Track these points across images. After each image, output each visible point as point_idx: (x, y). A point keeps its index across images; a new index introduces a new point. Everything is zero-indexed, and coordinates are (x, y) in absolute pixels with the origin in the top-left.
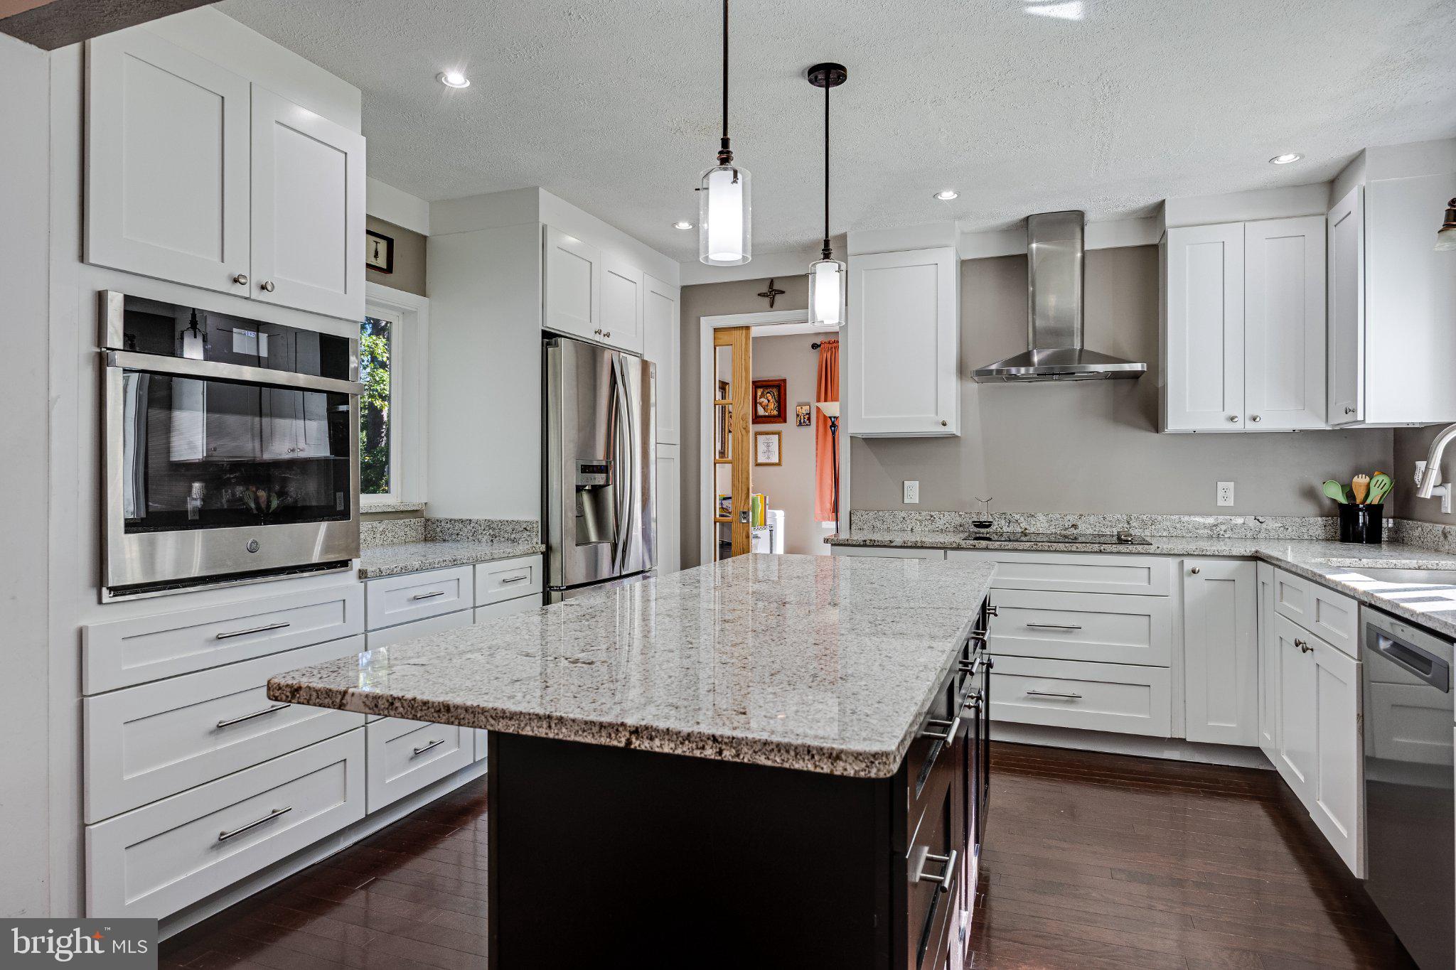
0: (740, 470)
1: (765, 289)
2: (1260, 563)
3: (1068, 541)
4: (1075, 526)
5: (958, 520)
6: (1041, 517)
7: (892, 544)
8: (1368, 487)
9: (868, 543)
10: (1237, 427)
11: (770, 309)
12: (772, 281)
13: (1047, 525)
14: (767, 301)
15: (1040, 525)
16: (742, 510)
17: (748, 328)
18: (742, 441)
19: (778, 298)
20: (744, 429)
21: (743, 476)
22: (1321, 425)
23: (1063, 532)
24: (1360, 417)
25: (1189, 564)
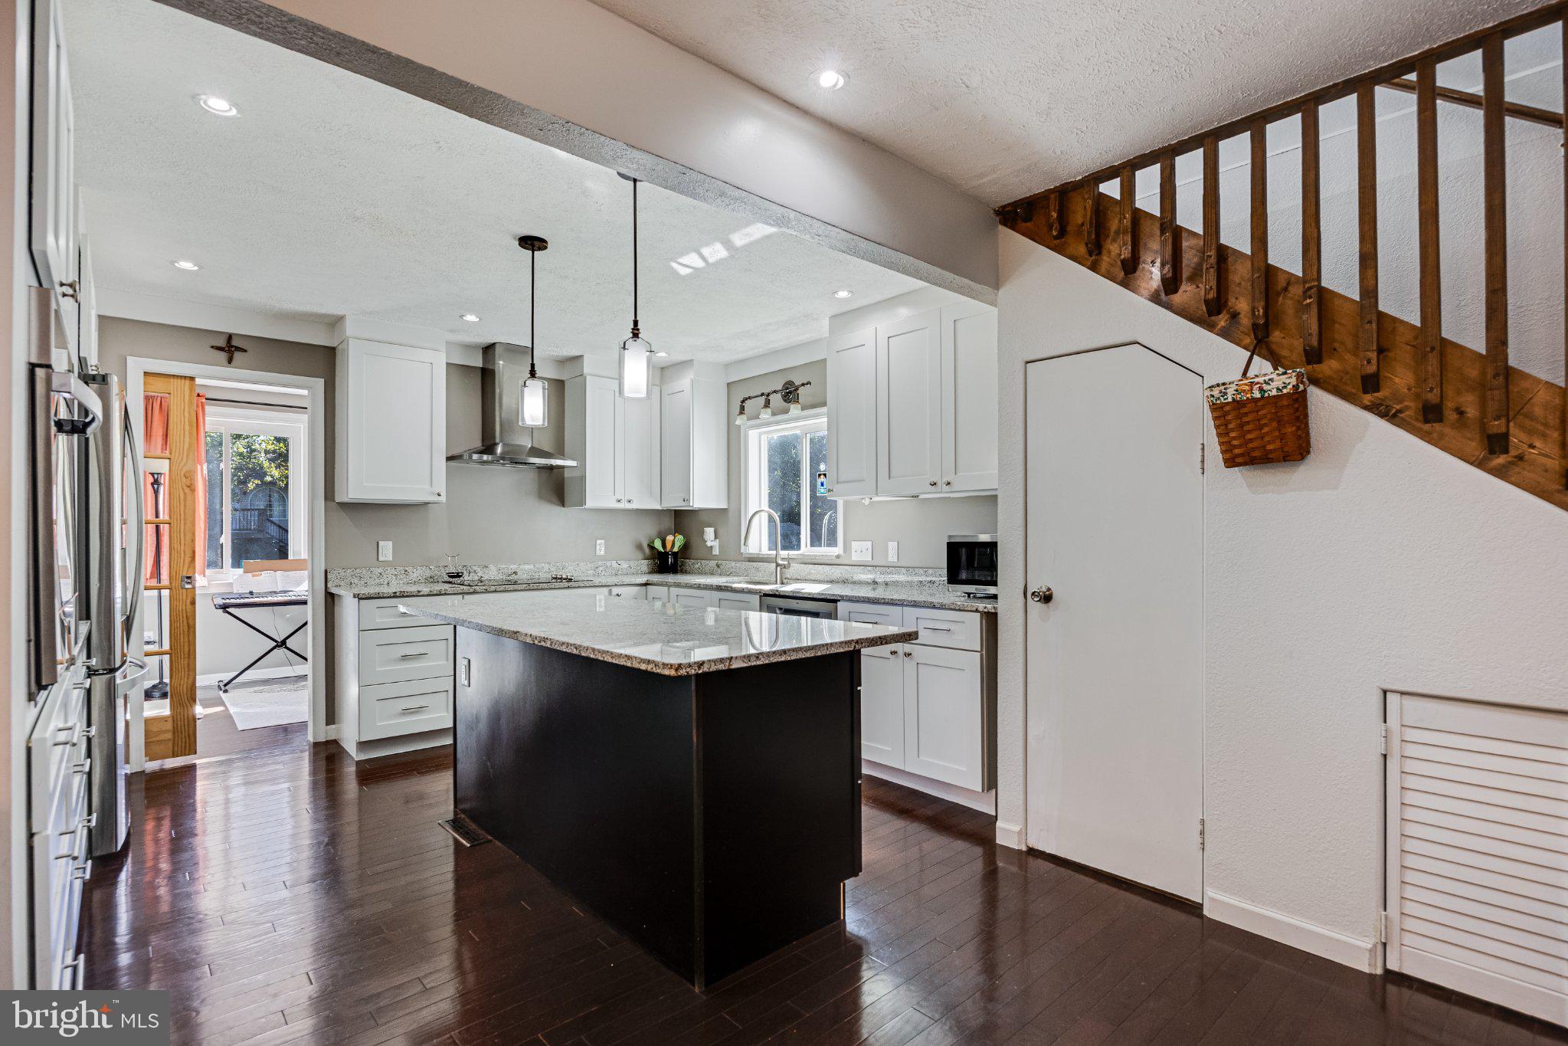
0: (182, 530)
1: (222, 343)
2: (649, 587)
3: (511, 585)
4: (515, 573)
5: (428, 573)
6: (492, 567)
7: (421, 594)
8: (674, 540)
9: (398, 594)
10: (620, 506)
11: (226, 364)
12: (230, 337)
13: (497, 573)
14: (222, 356)
15: (492, 573)
16: (185, 574)
17: (192, 379)
18: (185, 501)
19: (237, 355)
20: (189, 487)
21: (187, 538)
22: (658, 507)
23: (508, 578)
24: (691, 504)
25: (615, 590)
